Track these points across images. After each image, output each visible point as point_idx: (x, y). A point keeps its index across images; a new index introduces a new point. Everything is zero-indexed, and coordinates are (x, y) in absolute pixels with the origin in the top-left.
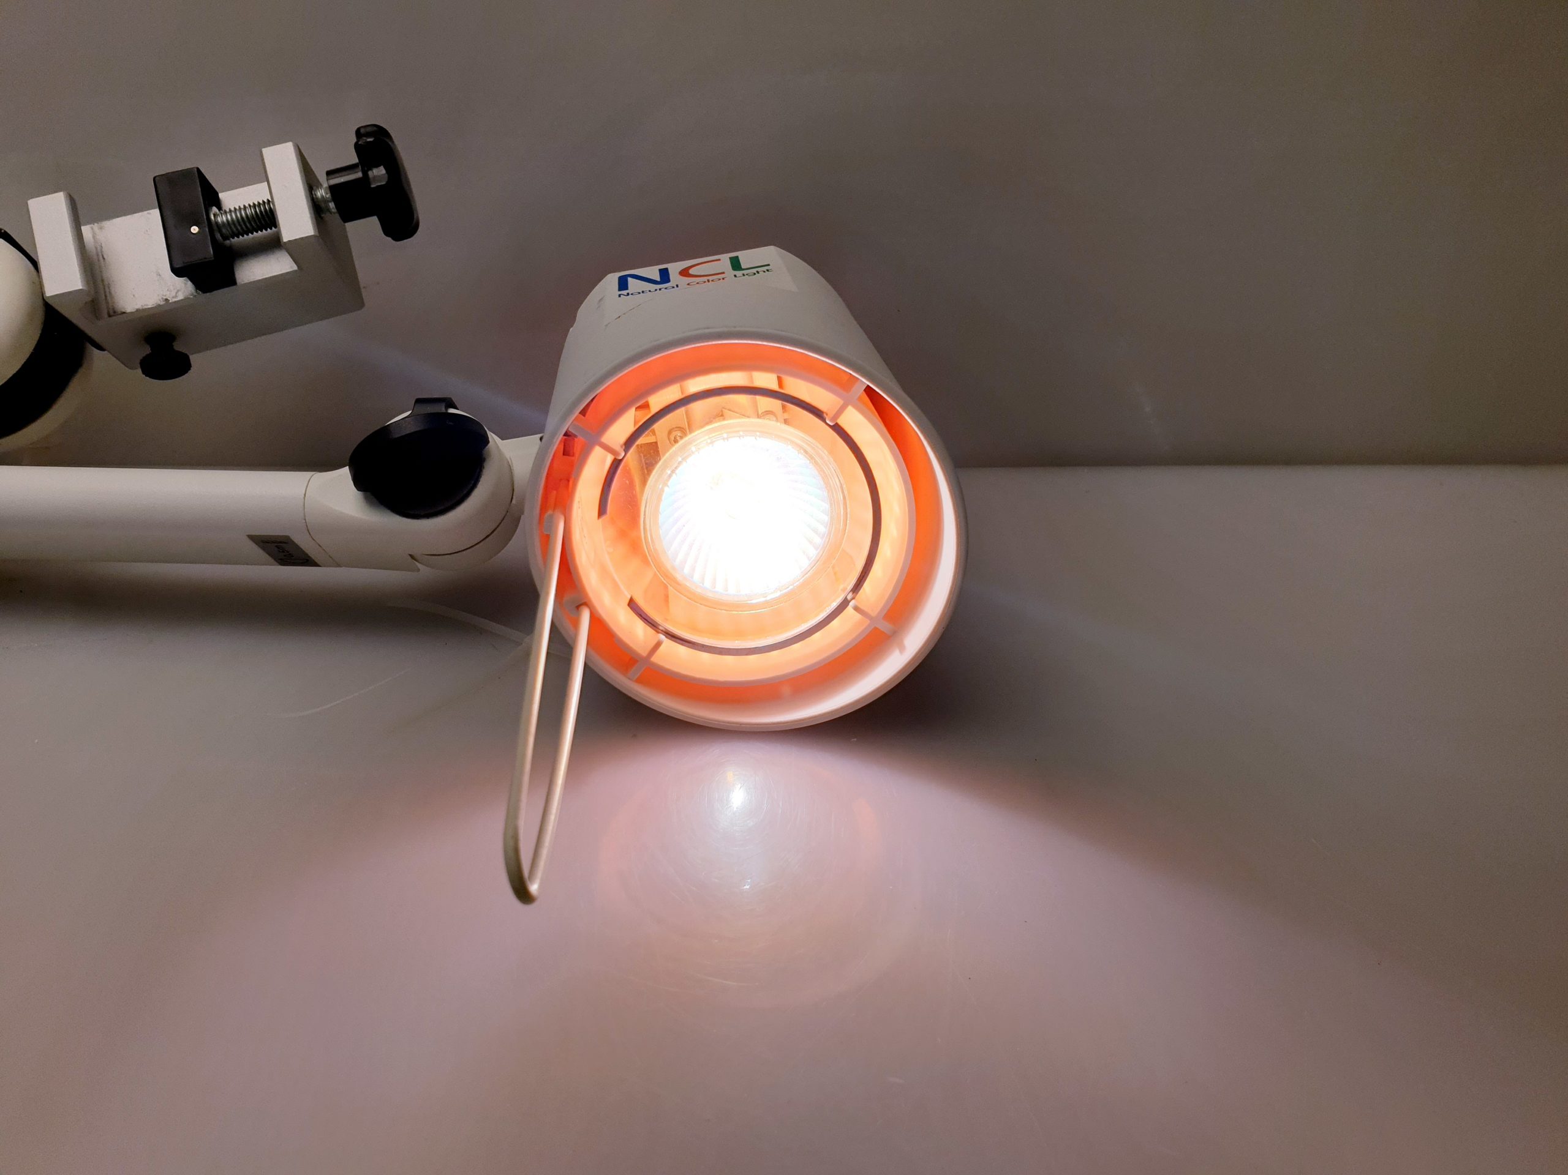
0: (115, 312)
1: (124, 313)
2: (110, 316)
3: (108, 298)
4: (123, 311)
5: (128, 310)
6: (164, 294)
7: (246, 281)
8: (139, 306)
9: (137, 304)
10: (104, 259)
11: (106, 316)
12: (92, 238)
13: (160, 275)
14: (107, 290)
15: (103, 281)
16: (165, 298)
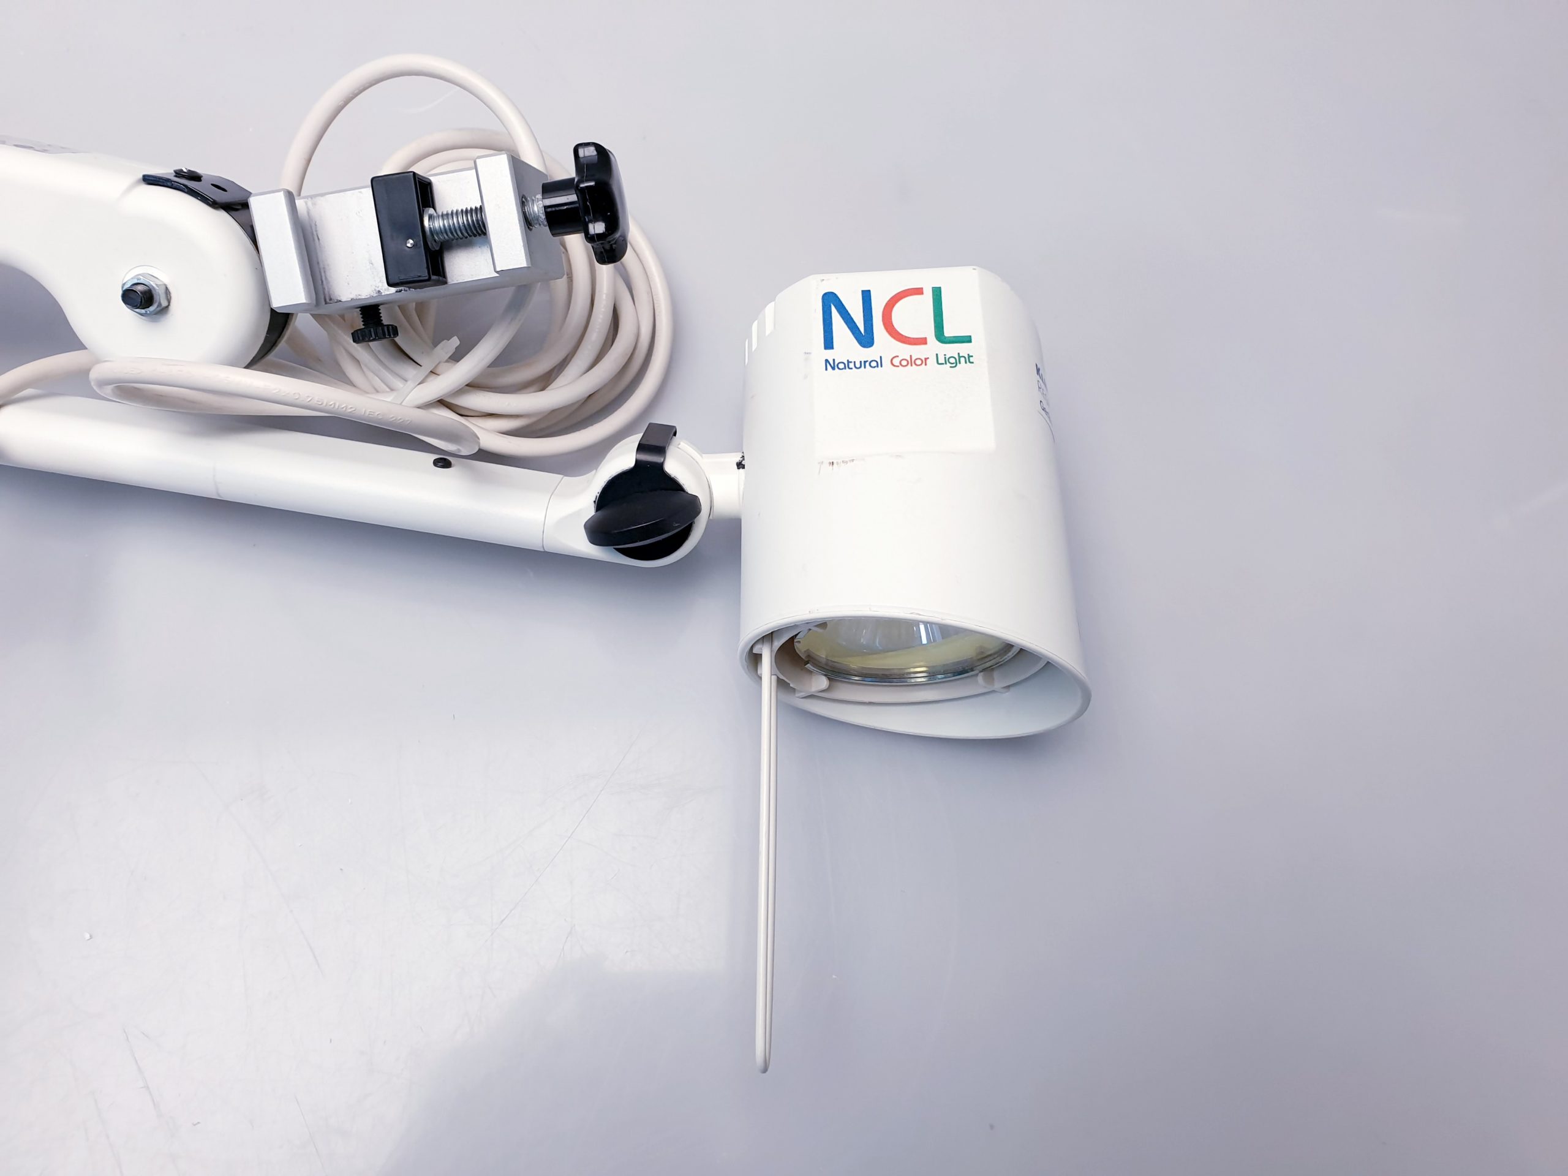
0: (331, 299)
1: (340, 301)
2: (326, 303)
3: (324, 283)
4: (339, 299)
5: (344, 299)
6: (377, 285)
7: (455, 282)
8: (353, 296)
9: (351, 293)
10: (319, 239)
11: (324, 303)
12: (307, 216)
13: (372, 264)
14: (323, 274)
15: (318, 263)
16: (378, 289)
